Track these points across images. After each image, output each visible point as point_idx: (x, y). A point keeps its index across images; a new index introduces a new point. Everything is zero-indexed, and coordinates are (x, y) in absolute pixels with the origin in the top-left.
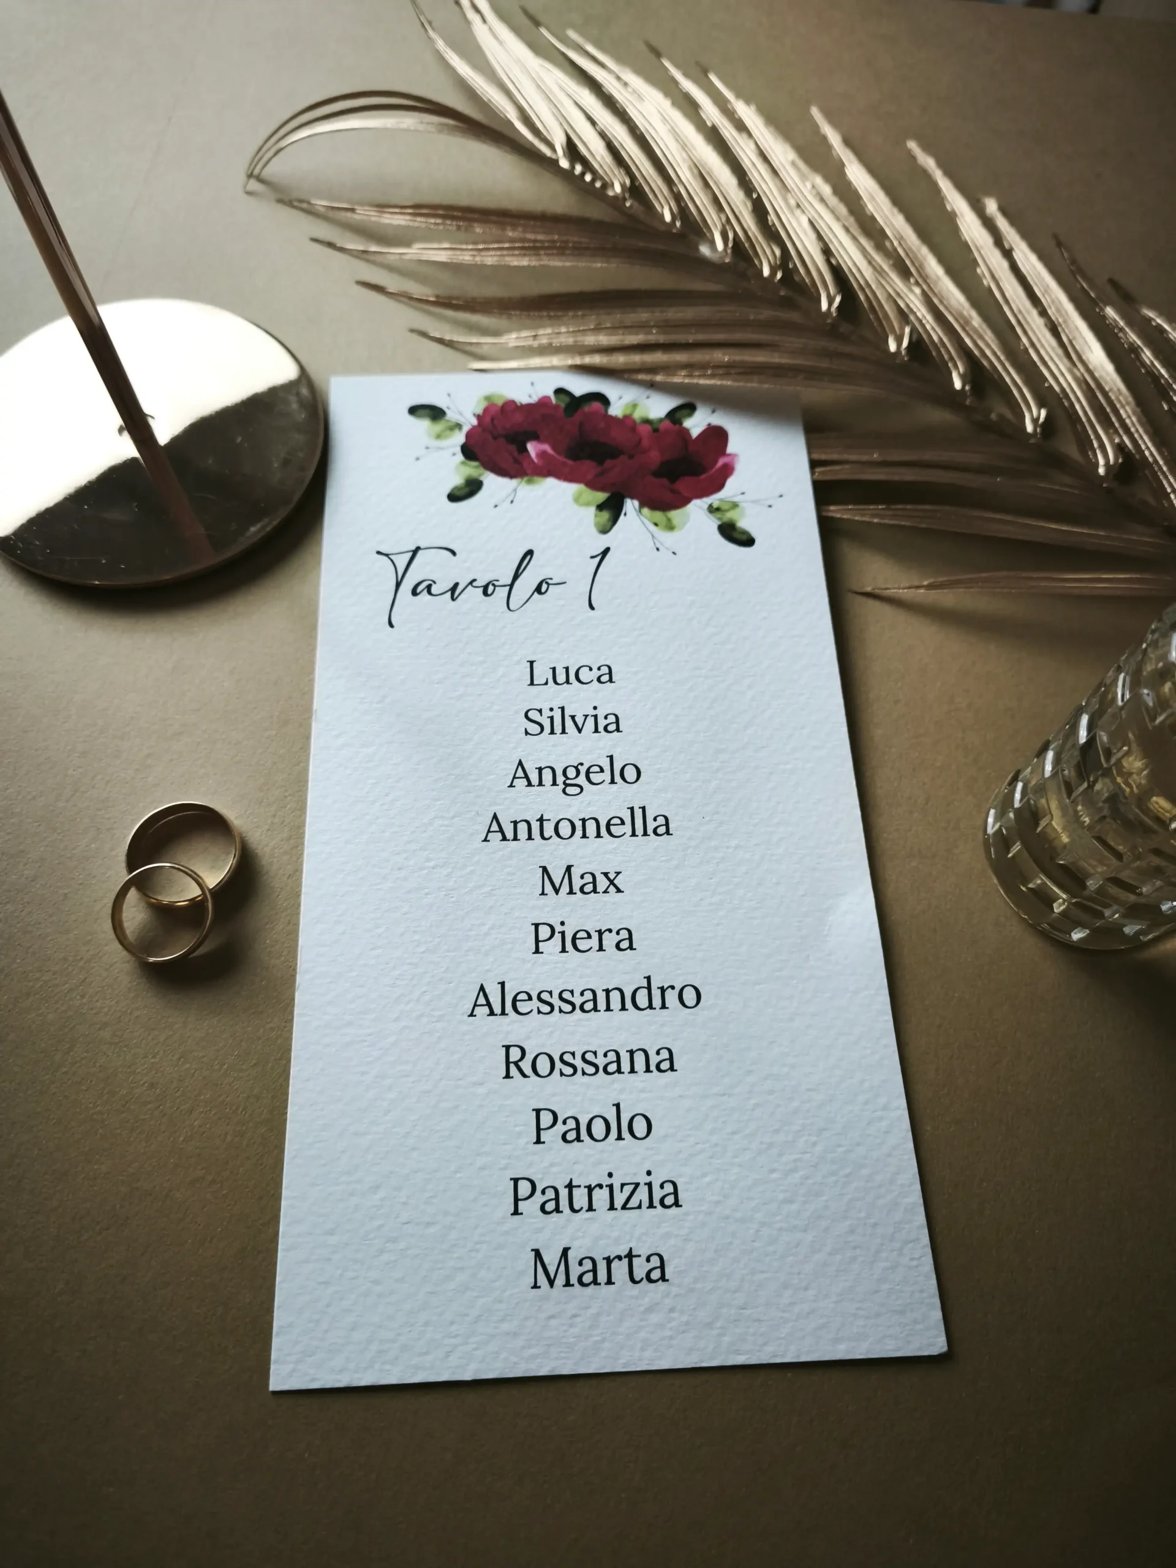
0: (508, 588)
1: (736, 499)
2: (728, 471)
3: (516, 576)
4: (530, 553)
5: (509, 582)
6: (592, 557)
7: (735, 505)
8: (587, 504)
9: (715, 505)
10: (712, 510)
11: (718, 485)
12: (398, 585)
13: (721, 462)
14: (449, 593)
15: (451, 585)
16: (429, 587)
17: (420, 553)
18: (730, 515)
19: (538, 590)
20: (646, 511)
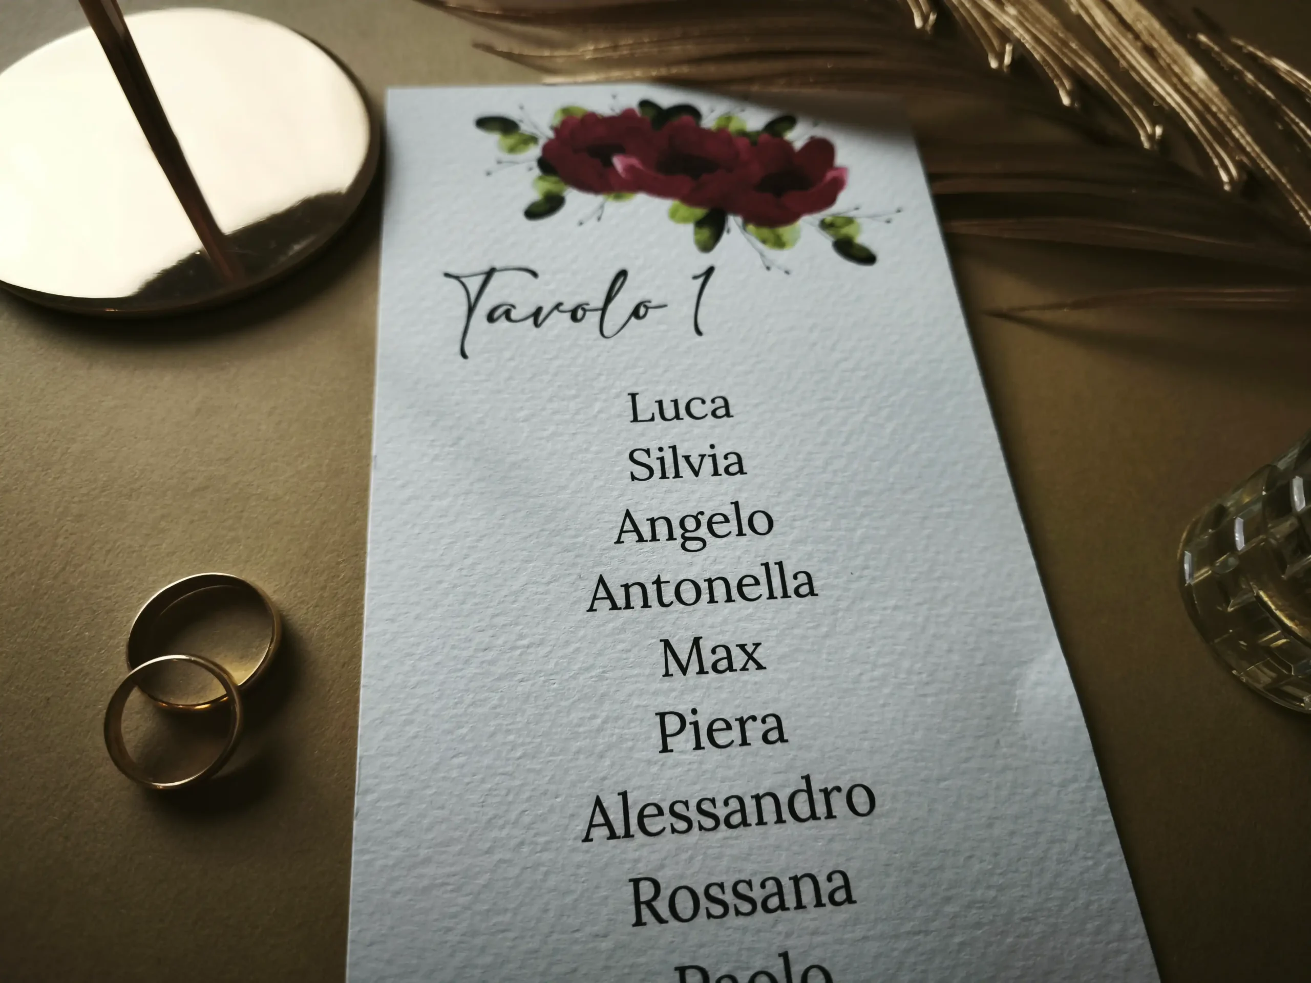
0: (600, 313)
1: (852, 214)
2: (838, 184)
3: (609, 299)
4: (623, 274)
5: (600, 304)
6: (695, 277)
7: (850, 221)
8: (685, 220)
9: (829, 219)
10: (825, 226)
11: (830, 200)
12: (471, 310)
13: (830, 175)
14: (531, 320)
15: (533, 309)
16: (507, 314)
17: (496, 277)
18: (847, 231)
19: (635, 314)
20: (751, 227)
